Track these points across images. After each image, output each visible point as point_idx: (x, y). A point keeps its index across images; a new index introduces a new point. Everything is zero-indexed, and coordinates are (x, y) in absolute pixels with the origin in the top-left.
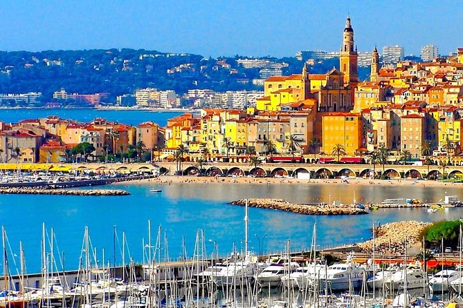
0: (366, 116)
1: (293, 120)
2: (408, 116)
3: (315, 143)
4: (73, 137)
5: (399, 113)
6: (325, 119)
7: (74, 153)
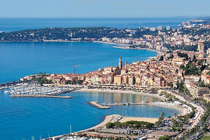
0: (122, 77)
1: (108, 77)
2: (130, 77)
3: (113, 81)
4: (67, 78)
5: (129, 76)
6: (114, 77)
7: (68, 82)
